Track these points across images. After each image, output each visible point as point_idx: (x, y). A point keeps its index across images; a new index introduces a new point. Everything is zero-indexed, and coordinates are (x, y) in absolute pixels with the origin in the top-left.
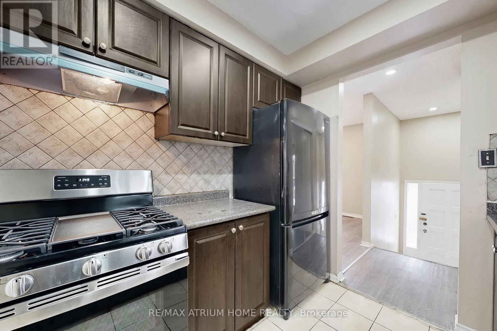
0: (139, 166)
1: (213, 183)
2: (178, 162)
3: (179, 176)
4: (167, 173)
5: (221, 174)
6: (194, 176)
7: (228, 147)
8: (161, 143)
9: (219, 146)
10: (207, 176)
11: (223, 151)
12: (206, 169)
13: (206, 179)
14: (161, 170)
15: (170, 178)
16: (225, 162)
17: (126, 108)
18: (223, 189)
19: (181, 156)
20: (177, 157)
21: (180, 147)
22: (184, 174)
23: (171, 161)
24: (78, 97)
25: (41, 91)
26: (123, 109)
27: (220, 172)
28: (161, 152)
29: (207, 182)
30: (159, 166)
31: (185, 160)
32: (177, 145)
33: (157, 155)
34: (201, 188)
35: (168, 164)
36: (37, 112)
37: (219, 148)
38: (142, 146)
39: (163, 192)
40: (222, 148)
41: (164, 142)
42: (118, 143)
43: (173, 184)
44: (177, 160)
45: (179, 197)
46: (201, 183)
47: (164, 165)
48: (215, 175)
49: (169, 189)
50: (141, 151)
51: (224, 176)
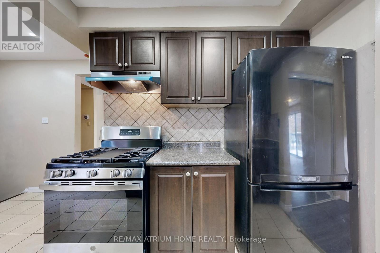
0: (158, 124)
1: (207, 135)
2: (180, 121)
3: (181, 130)
4: (174, 128)
5: (214, 129)
6: (191, 130)
7: (220, 108)
8: (170, 110)
9: (212, 108)
10: (201, 130)
11: (215, 111)
12: (201, 125)
13: (201, 132)
14: (170, 126)
15: (175, 131)
16: (217, 120)
17: (152, 93)
18: (216, 140)
19: (183, 117)
20: (180, 118)
21: (182, 112)
22: (185, 129)
23: (176, 121)
24: (133, 93)
25: (121, 93)
26: (151, 94)
27: (213, 127)
28: (170, 115)
29: (202, 135)
30: (169, 124)
31: (185, 120)
32: (180, 110)
33: (168, 118)
34: (197, 138)
35: (174, 123)
36: (120, 102)
37: (211, 110)
38: (160, 113)
39: (171, 140)
40: (215, 109)
41: (172, 109)
42: (148, 112)
43: (177, 135)
44: (180, 120)
45: (180, 143)
46: (197, 135)
47: (172, 123)
48: (209, 130)
49: (175, 138)
50: (159, 116)
51: (217, 130)
